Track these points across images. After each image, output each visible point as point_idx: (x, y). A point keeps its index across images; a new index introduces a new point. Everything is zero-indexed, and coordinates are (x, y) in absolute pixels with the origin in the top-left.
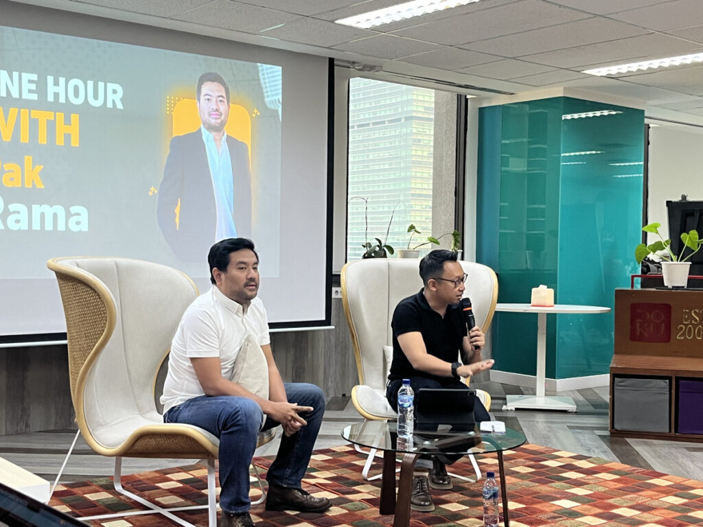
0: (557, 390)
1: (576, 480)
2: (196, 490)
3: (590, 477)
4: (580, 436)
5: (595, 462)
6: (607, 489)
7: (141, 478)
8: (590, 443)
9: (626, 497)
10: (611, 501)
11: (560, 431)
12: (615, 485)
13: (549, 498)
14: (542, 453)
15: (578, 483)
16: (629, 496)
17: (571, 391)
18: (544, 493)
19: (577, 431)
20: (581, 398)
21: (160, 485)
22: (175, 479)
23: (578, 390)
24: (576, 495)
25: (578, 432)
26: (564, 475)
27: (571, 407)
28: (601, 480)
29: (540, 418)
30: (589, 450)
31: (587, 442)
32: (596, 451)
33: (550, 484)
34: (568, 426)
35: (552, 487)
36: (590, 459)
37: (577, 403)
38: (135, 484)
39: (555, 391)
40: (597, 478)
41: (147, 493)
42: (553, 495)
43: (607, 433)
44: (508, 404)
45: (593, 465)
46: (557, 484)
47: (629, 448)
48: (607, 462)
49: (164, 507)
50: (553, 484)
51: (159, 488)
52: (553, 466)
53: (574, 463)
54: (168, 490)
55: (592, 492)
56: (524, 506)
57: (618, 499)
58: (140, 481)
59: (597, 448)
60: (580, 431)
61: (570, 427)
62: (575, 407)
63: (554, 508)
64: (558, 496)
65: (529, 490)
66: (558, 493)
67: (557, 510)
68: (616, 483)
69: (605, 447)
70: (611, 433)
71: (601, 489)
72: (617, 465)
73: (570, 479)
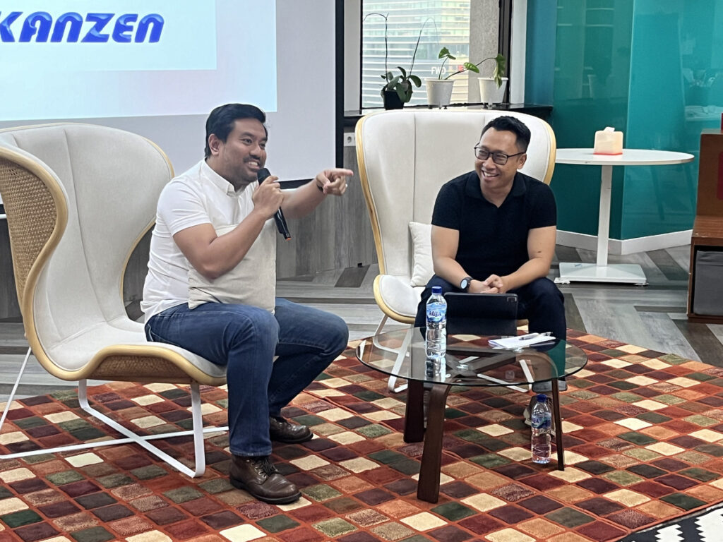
0: (622, 254)
1: (645, 388)
2: (180, 408)
3: (663, 384)
4: (650, 322)
5: (670, 360)
6: (685, 401)
7: (114, 389)
8: (664, 333)
9: (707, 413)
10: (688, 419)
11: (626, 315)
12: (695, 396)
13: (614, 416)
14: (603, 348)
15: (648, 393)
16: (710, 413)
17: (639, 253)
18: (606, 408)
19: (647, 313)
20: (651, 264)
21: (136, 400)
22: (155, 391)
23: (648, 253)
24: (646, 410)
25: (649, 316)
26: (630, 380)
27: (640, 279)
28: (677, 388)
29: (601, 295)
30: (661, 343)
31: (661, 330)
32: (671, 343)
33: (613, 395)
34: (635, 307)
35: (615, 399)
36: (662, 357)
37: (647, 272)
38: (106, 398)
39: (619, 255)
40: (673, 385)
41: (120, 412)
42: (618, 411)
43: (683, 316)
44: (562, 276)
45: (666, 366)
46: (623, 394)
47: (711, 338)
48: (684, 361)
49: (141, 433)
50: (618, 395)
51: (134, 405)
52: (618, 367)
53: (644, 363)
54: (147, 407)
55: (665, 406)
56: (581, 428)
57: (699, 416)
58: (112, 394)
59: (672, 339)
60: (650, 314)
61: (638, 309)
62: (645, 279)
63: (619, 431)
64: (624, 412)
65: (588, 404)
66: (623, 408)
67: (623, 434)
68: (695, 393)
69: (683, 338)
70: (689, 318)
71: (677, 401)
72: (697, 365)
73: (638, 386)
